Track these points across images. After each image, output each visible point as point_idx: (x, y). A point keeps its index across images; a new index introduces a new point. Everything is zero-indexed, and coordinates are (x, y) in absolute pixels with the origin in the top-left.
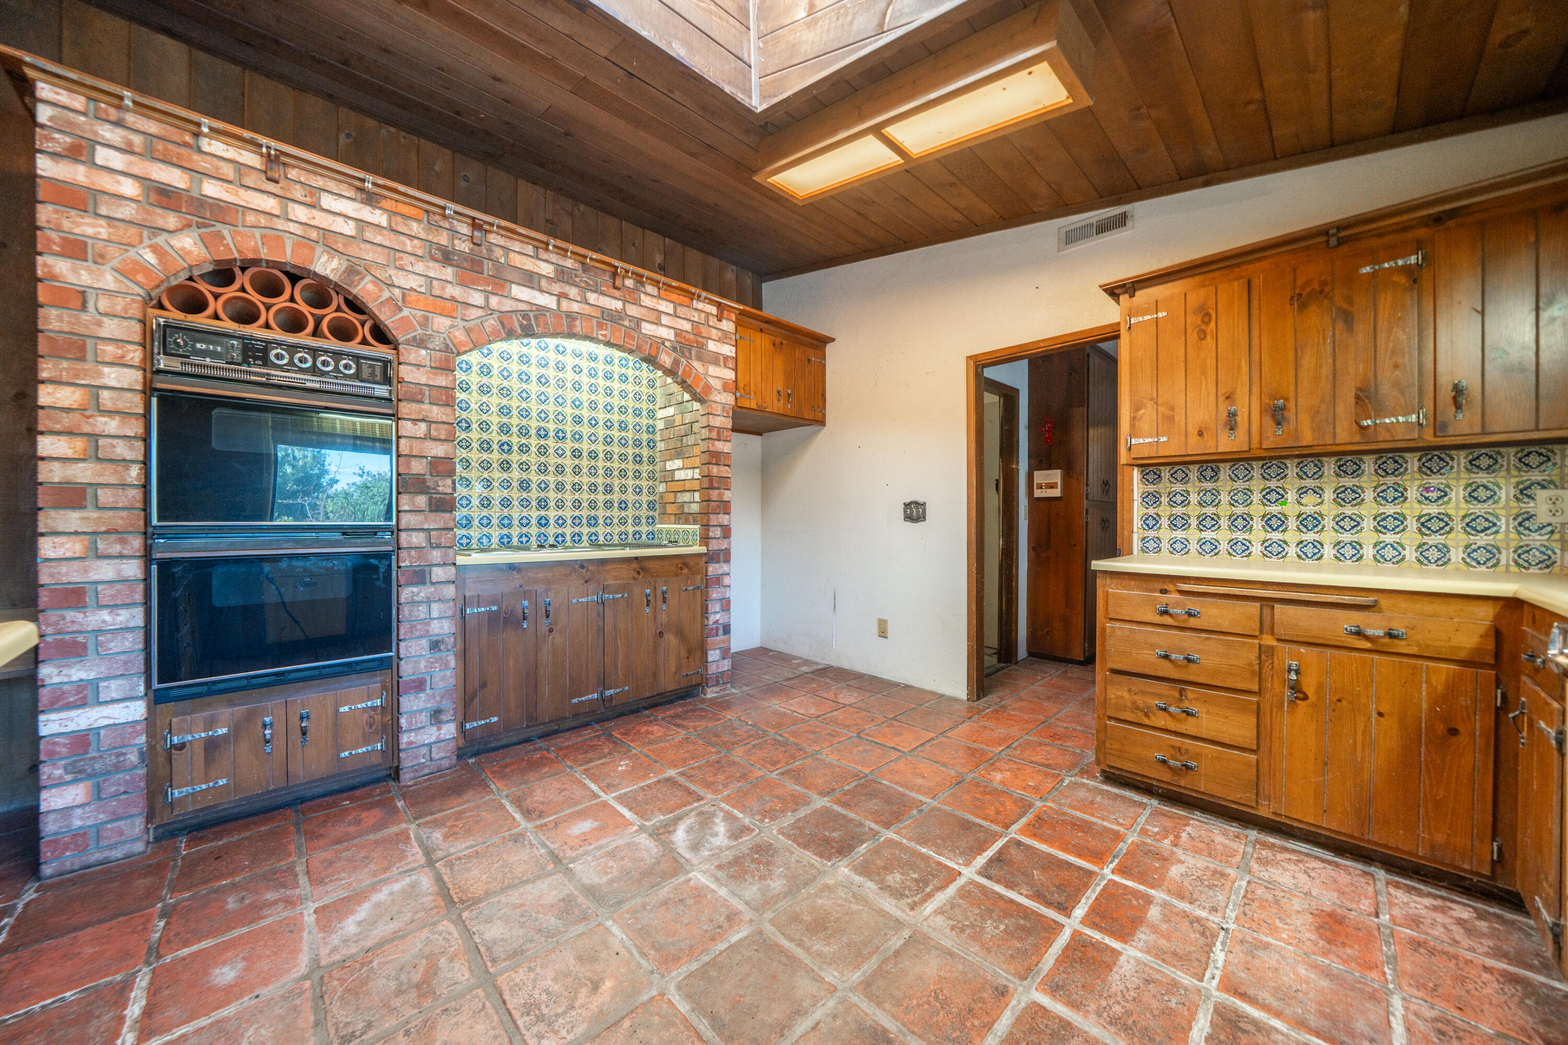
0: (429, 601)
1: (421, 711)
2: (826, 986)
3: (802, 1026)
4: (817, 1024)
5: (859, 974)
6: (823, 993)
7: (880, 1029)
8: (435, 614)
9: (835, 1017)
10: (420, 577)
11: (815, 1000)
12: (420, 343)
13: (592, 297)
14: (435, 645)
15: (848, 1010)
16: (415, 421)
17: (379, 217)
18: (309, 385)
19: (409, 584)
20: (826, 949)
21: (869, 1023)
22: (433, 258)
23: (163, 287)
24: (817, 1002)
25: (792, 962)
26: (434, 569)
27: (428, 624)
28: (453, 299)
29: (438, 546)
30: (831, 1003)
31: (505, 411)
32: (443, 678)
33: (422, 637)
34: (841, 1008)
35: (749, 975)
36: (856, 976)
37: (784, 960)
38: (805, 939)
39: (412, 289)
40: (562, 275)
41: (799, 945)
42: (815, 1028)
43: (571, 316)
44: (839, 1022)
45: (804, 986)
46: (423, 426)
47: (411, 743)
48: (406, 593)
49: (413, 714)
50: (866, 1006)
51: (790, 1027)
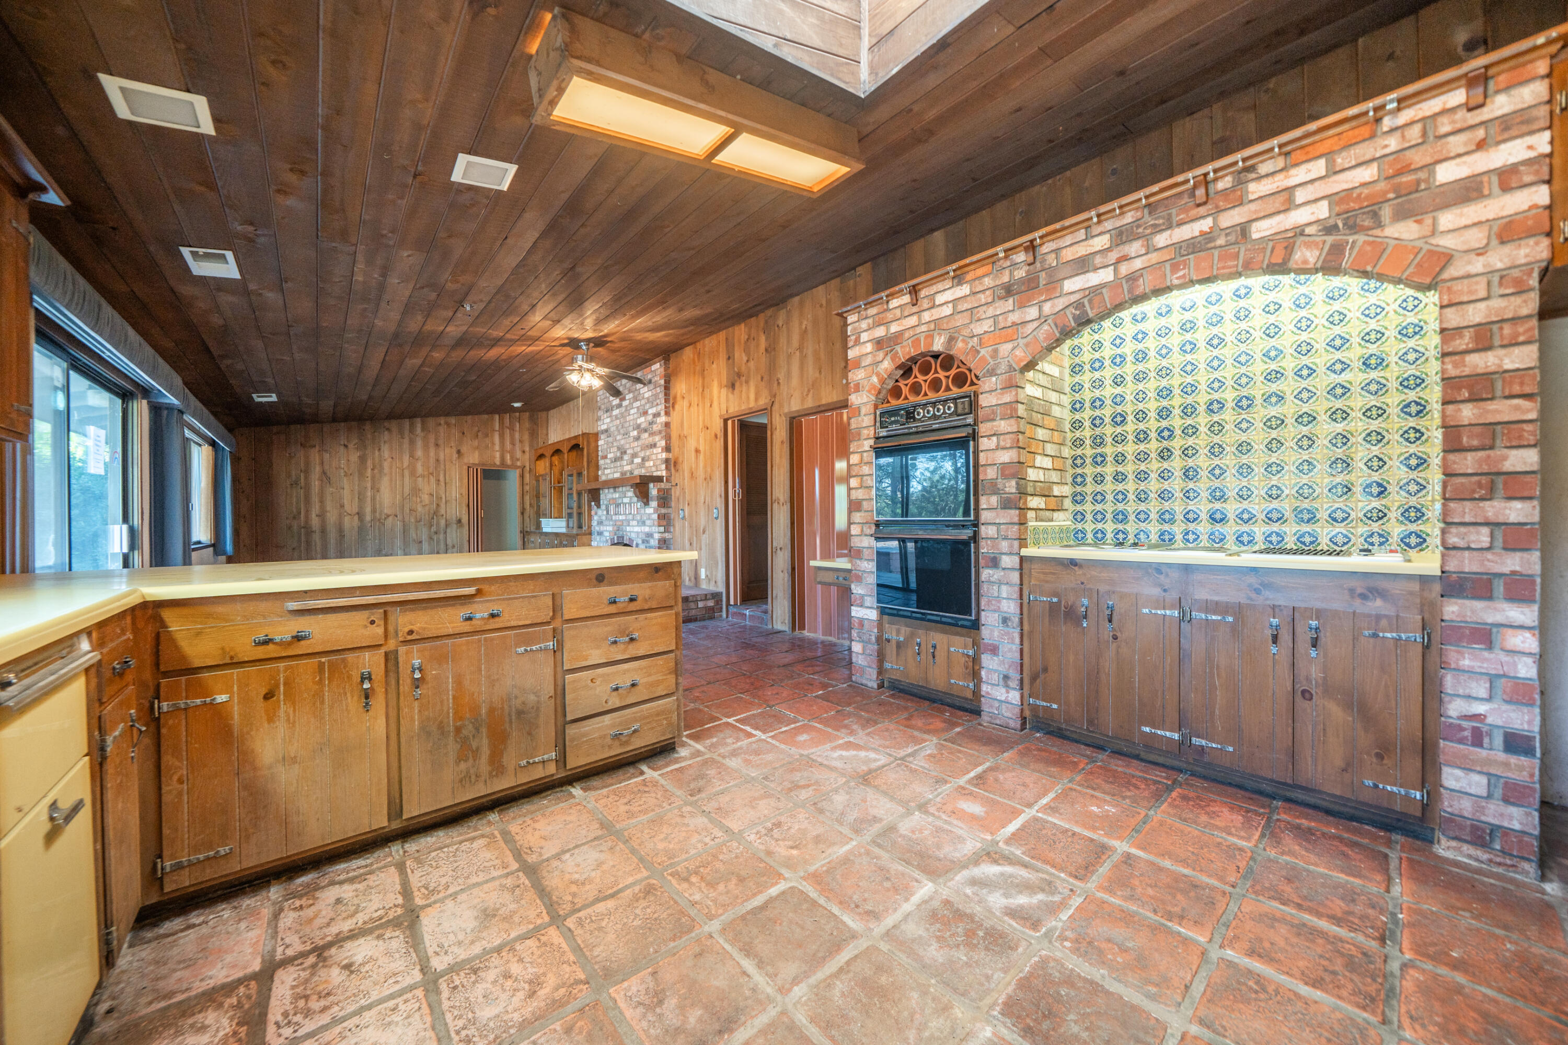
0: (1000, 583)
1: (996, 671)
2: (787, 986)
3: (748, 965)
4: (748, 976)
5: (804, 1021)
6: (780, 983)
7: (734, 1026)
8: (1004, 595)
9: (754, 990)
10: (994, 562)
11: (773, 976)
12: (992, 373)
13: (1161, 240)
14: (1005, 620)
15: (760, 1002)
16: (989, 436)
17: (965, 290)
18: (934, 427)
19: (988, 567)
20: (837, 992)
21: (743, 1018)
22: (1000, 298)
23: (884, 392)
24: (770, 977)
25: (816, 961)
26: (1004, 557)
27: (999, 602)
28: (1014, 324)
29: (1006, 538)
30: (769, 990)
31: (1164, 393)
32: (1010, 650)
33: (995, 611)
34: (762, 997)
35: (803, 928)
36: (801, 1018)
37: (820, 955)
38: (851, 975)
39: (986, 332)
40: (1122, 237)
41: (841, 970)
42: (744, 973)
43: (1132, 278)
44: (748, 993)
45: (789, 969)
46: (994, 439)
47: (988, 693)
48: (985, 574)
49: (990, 671)
50: (762, 1020)
51: (748, 955)
